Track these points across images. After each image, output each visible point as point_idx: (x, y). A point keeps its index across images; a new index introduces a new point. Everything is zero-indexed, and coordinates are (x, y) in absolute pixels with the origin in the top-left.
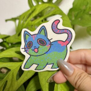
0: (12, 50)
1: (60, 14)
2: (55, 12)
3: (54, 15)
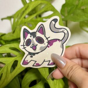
0: (6, 47)
1: (51, 10)
2: (47, 9)
3: (46, 11)
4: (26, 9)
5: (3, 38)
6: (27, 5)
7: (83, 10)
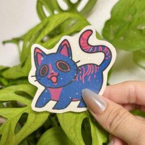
0: (10, 90)
4: (45, 27)
5: (5, 74)
6: (46, 20)
7: (141, 31)
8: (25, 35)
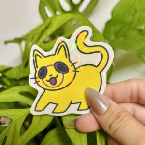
4: (47, 28)
5: (7, 74)
7: (140, 31)
8: (27, 35)
